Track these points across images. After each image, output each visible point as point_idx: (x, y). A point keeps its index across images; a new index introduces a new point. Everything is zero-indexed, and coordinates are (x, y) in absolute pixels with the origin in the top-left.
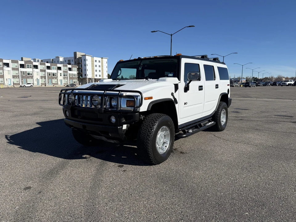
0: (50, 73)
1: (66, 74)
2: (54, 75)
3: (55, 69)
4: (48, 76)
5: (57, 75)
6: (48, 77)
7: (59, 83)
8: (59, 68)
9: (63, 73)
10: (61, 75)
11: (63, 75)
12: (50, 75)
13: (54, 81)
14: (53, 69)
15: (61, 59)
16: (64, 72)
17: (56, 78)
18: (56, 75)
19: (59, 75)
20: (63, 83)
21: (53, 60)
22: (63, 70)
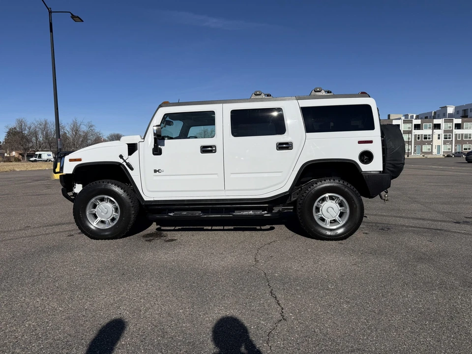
0: (419, 135)
1: (450, 135)
2: (425, 138)
3: (430, 128)
4: (415, 140)
5: (432, 138)
6: (415, 143)
7: (435, 151)
8: (437, 126)
9: (443, 135)
10: (439, 138)
11: (442, 137)
12: (419, 138)
13: (426, 148)
14: (426, 128)
15: (450, 110)
16: (445, 131)
17: (430, 143)
18: (429, 138)
19: (435, 137)
20: (443, 150)
21: (435, 113)
22: (443, 129)
